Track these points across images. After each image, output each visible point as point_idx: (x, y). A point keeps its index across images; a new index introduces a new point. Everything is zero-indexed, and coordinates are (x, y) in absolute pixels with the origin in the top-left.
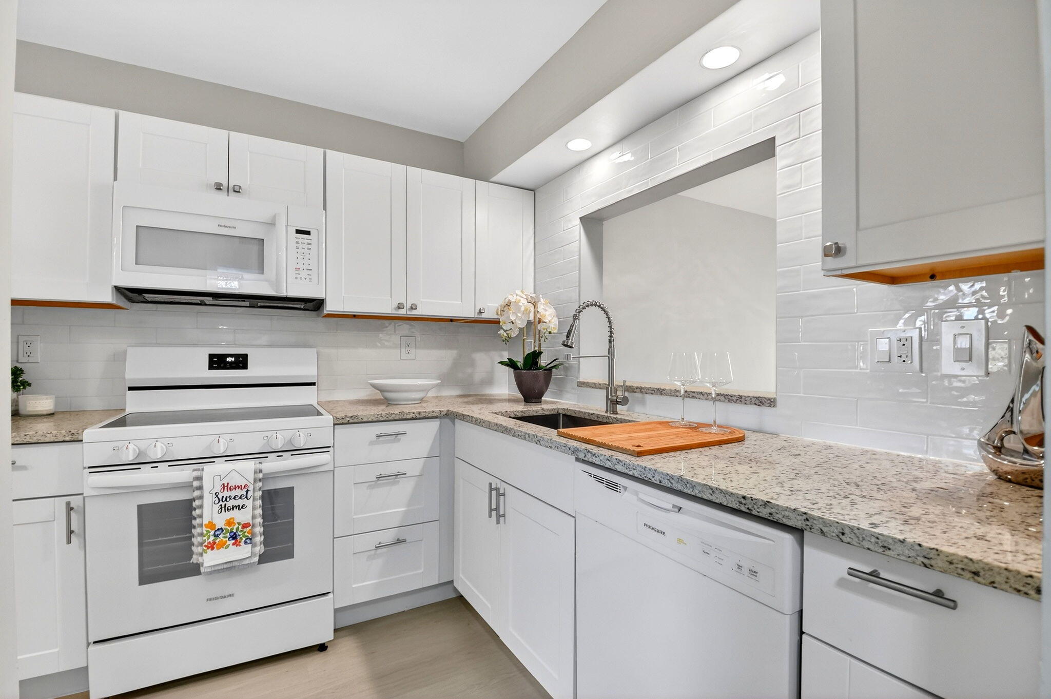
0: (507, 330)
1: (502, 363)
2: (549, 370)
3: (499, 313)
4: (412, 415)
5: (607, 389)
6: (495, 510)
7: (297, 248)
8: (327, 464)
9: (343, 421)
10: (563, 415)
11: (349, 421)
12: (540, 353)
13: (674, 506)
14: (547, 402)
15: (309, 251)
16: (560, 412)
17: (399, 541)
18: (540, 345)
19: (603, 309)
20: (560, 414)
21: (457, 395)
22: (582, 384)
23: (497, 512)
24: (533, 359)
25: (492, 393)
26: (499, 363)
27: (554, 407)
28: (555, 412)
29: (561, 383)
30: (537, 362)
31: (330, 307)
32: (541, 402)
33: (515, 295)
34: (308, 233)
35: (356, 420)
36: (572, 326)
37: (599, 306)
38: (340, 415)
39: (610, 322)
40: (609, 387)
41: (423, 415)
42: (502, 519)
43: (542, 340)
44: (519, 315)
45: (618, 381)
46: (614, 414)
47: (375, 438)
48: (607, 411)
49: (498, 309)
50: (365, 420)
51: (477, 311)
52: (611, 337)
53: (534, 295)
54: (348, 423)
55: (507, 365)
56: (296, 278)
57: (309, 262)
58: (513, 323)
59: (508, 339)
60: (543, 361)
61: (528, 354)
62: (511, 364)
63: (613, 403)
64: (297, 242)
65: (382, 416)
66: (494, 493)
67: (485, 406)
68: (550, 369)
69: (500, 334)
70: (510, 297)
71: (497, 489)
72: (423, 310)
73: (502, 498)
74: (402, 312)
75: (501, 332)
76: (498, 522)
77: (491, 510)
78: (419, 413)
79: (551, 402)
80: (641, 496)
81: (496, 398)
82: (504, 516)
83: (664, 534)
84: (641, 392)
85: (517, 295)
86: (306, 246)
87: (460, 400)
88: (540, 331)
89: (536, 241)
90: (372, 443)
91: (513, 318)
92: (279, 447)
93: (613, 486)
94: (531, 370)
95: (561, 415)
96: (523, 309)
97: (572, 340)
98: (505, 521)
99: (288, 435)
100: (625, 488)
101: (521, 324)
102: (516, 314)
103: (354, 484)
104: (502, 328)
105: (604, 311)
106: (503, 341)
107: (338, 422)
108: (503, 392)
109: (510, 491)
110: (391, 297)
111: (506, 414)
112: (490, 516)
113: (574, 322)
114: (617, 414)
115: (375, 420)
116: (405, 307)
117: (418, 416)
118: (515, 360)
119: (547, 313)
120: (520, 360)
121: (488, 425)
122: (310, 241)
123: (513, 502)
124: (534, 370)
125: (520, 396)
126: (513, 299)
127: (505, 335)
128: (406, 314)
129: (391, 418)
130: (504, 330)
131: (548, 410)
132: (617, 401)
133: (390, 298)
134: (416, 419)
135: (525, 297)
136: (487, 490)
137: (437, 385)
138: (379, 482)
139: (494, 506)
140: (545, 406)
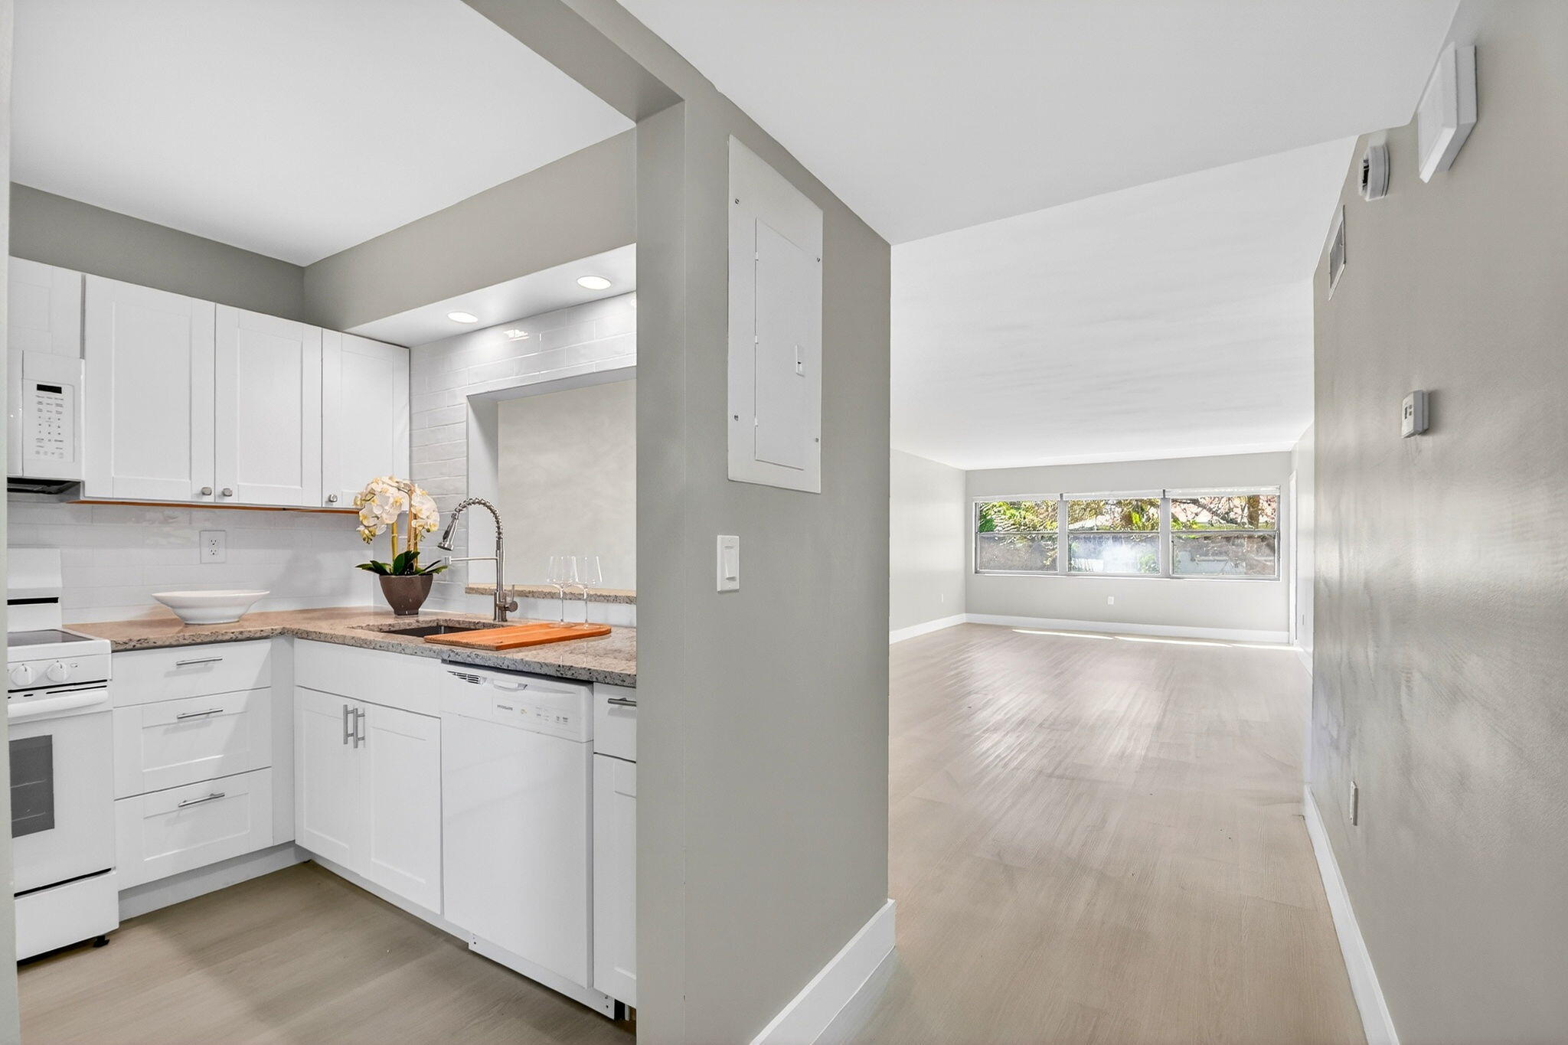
0: (369, 527)
1: (363, 566)
2: (428, 575)
3: (359, 503)
4: (227, 637)
5: (496, 594)
6: (352, 735)
7: (40, 410)
8: (101, 703)
9: (127, 646)
10: (445, 627)
11: (134, 646)
12: (416, 554)
13: (520, 685)
14: (426, 614)
15: (59, 416)
16: (441, 623)
17: (214, 797)
18: (416, 544)
19: (489, 508)
20: (441, 626)
21: (295, 611)
22: (470, 591)
23: (353, 737)
24: (406, 562)
25: (349, 606)
26: (358, 567)
27: (434, 618)
28: (435, 624)
29: (444, 589)
30: (412, 565)
31: (90, 492)
32: (417, 614)
33: (381, 484)
34: (58, 390)
35: (145, 645)
36: (450, 527)
37: (484, 504)
38: (120, 640)
39: (498, 522)
40: (498, 593)
41: (246, 635)
42: (360, 743)
43: (419, 538)
44: (387, 508)
45: (507, 587)
46: (503, 620)
47: (174, 668)
48: (495, 619)
49: (356, 497)
50: (159, 643)
51: (325, 499)
52: (499, 538)
53: (408, 482)
54: (134, 649)
55: (370, 569)
56: (38, 453)
57: (59, 431)
58: (378, 518)
59: (371, 537)
60: (421, 563)
61: (400, 555)
62: (377, 568)
63: (503, 609)
64: (40, 403)
65: (185, 639)
66: (351, 717)
67: (337, 621)
68: (430, 574)
69: (360, 531)
70: (374, 486)
71: (355, 711)
72: (241, 497)
73: (360, 719)
74: (208, 500)
75: (361, 528)
76: (356, 747)
77: (347, 735)
78: (241, 633)
79: (430, 611)
80: (495, 682)
81: (356, 612)
82: (363, 739)
83: (511, 709)
84: (533, 596)
85: (383, 483)
86: (54, 408)
87: (301, 616)
88: (415, 529)
89: (413, 412)
90: (168, 674)
91: (377, 512)
92: (30, 683)
93: (474, 680)
94: (403, 574)
95: (443, 628)
96: (391, 500)
97: (450, 542)
98: (364, 745)
99: (42, 667)
100: (485, 679)
101: (390, 519)
102: (383, 507)
103: (144, 728)
104: (362, 523)
105: (491, 509)
106: (364, 540)
107: (117, 649)
108: (366, 604)
109: (370, 710)
110: (190, 479)
111: (369, 628)
112: (346, 742)
113: (453, 522)
114: (506, 621)
115: (175, 643)
116: (213, 492)
117: (240, 637)
118: (380, 562)
119: (425, 507)
120: (388, 561)
121: (343, 641)
122: (59, 402)
123: (374, 721)
124: (407, 575)
125: (390, 608)
126: (377, 488)
127: (367, 532)
128: (215, 503)
129: (199, 641)
130: (365, 526)
131: (426, 622)
132: (505, 607)
133: (188, 480)
134: (236, 640)
135: (396, 485)
136: (341, 714)
137: (265, 598)
138: (181, 724)
139: (350, 731)
140: (421, 618)
